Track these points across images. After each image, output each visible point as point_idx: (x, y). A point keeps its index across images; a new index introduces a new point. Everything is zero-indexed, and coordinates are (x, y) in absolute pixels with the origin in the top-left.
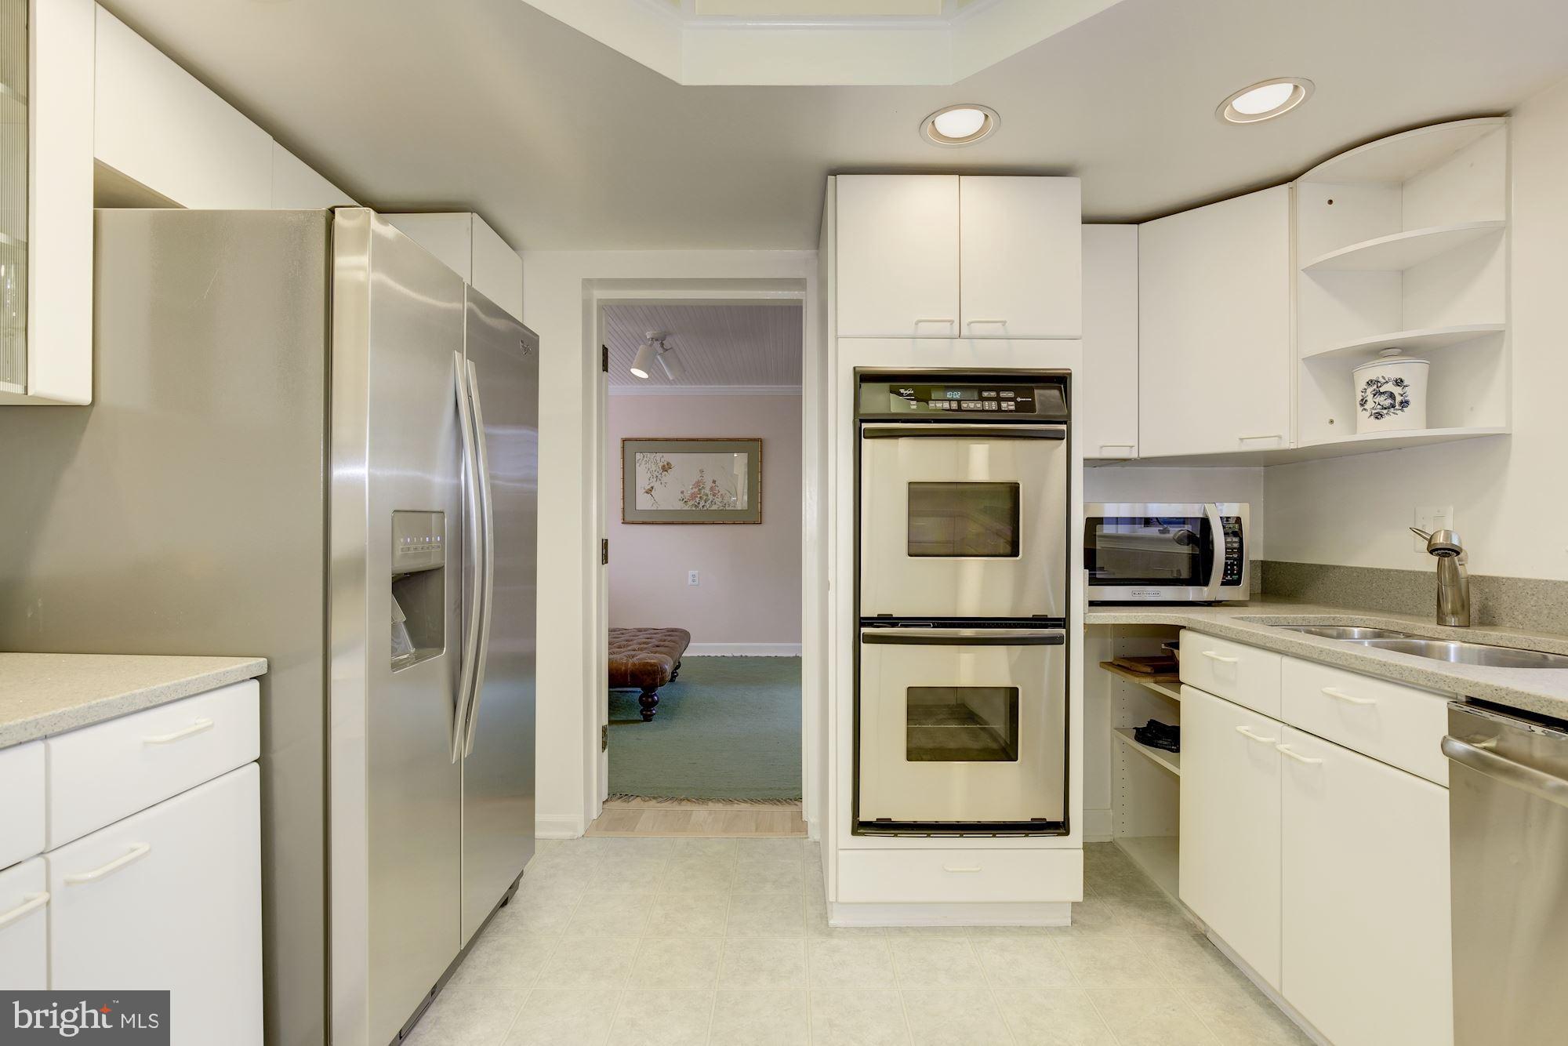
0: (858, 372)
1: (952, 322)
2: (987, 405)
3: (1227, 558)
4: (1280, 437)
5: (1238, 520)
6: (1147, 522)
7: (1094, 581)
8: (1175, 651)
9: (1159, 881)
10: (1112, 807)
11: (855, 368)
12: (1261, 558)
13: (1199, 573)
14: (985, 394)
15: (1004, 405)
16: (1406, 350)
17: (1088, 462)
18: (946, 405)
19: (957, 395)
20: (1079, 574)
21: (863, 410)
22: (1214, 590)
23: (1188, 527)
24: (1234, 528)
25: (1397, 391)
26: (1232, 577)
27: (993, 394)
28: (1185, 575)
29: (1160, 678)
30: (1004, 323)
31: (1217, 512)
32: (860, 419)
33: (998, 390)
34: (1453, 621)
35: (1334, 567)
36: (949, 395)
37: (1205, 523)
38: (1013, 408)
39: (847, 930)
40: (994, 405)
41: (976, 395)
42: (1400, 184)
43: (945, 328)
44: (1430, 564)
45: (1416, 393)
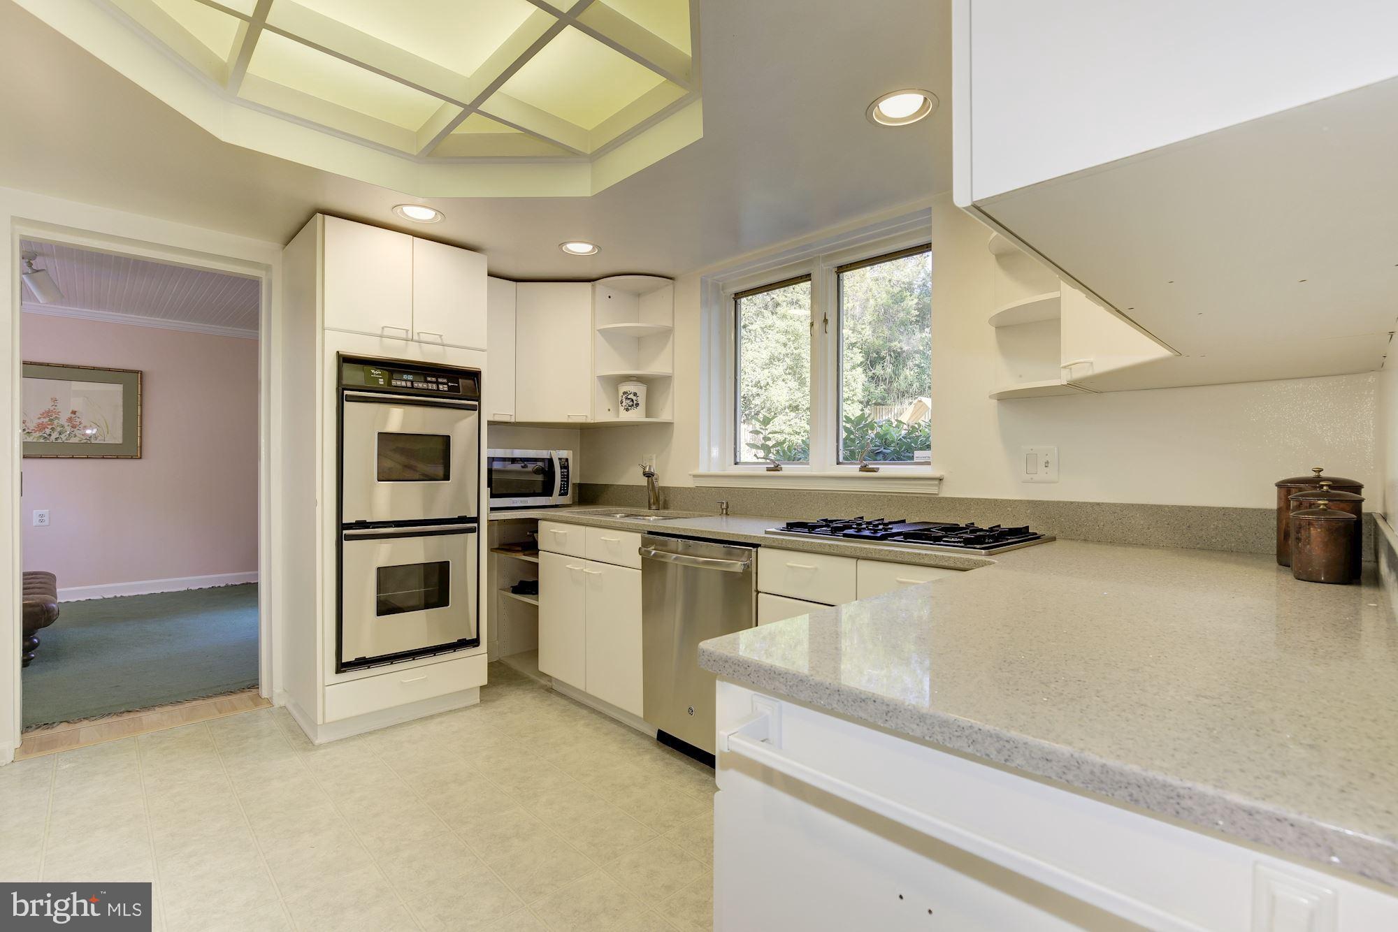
0: (342, 355)
1: (407, 331)
2: (430, 386)
3: (561, 481)
4: (586, 416)
5: (567, 460)
6: (514, 460)
7: (493, 496)
8: (535, 535)
9: (527, 671)
10: (498, 640)
11: (338, 352)
12: (578, 482)
13: (547, 490)
14: (429, 379)
15: (441, 387)
16: (639, 379)
17: (490, 423)
18: (404, 384)
19: (410, 377)
20: (485, 491)
21: (345, 382)
22: (555, 499)
23: (540, 464)
24: (565, 465)
25: (634, 398)
26: (563, 493)
27: (434, 379)
28: (539, 490)
29: (526, 552)
30: (441, 336)
31: (557, 455)
32: (341, 388)
33: (437, 377)
34: (654, 507)
35: (611, 485)
36: (405, 377)
37: (550, 461)
38: (446, 389)
39: (330, 744)
40: (435, 387)
41: (423, 379)
42: (638, 295)
43: (403, 335)
44: (643, 481)
45: (642, 400)
